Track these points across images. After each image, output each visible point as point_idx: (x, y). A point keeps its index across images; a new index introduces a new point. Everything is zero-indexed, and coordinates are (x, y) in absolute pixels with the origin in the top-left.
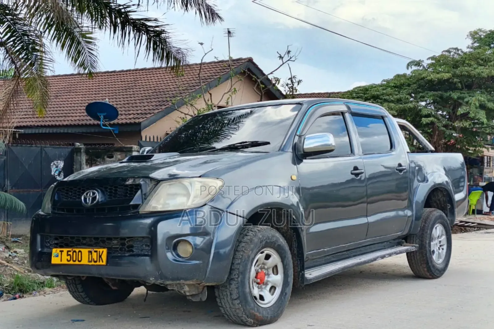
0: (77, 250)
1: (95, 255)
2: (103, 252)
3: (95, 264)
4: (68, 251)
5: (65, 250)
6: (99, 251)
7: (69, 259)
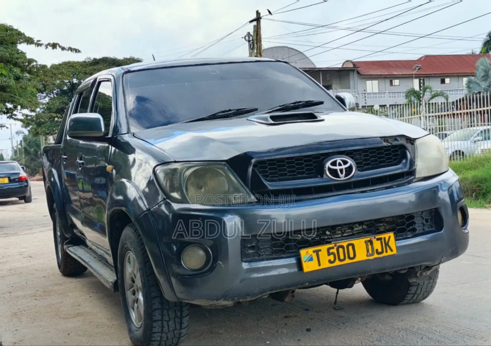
0: (345, 244)
1: (377, 245)
2: (390, 237)
3: (381, 256)
4: (329, 249)
5: (324, 248)
6: (385, 238)
7: (332, 259)
